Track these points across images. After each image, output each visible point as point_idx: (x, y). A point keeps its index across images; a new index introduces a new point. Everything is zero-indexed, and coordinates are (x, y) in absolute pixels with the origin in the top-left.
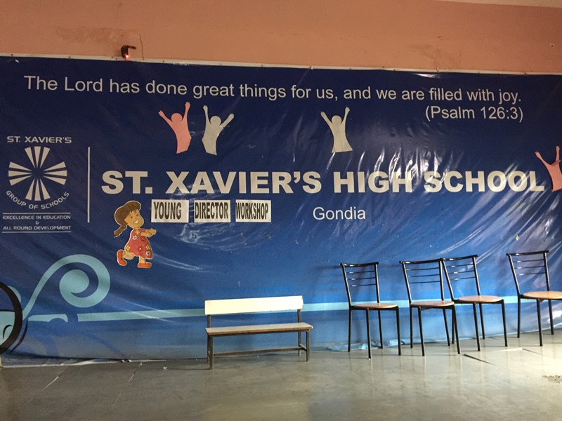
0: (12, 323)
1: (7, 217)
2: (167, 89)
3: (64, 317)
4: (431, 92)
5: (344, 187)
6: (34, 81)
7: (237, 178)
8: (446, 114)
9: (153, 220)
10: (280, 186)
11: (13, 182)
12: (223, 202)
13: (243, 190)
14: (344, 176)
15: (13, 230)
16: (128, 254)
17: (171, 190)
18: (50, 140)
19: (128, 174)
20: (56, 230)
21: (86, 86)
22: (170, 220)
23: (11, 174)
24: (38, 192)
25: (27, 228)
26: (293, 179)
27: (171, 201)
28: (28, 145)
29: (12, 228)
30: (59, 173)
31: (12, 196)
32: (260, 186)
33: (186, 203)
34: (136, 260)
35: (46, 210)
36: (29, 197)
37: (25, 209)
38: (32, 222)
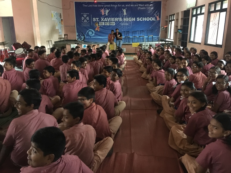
0: (84, 38)
1: (82, 24)
2: (101, 6)
3: (89, 37)
4: (139, 5)
6: (84, 5)
7: (110, 19)
9: (100, 25)
10: (116, 20)
12: (108, 22)
14: (125, 18)
16: (97, 29)
18: (86, 14)
19: (96, 18)
20: (88, 26)
21: (90, 6)
24: (85, 21)
27: (102, 22)
31: (82, 21)
32: (113, 20)
38: (85, 25)
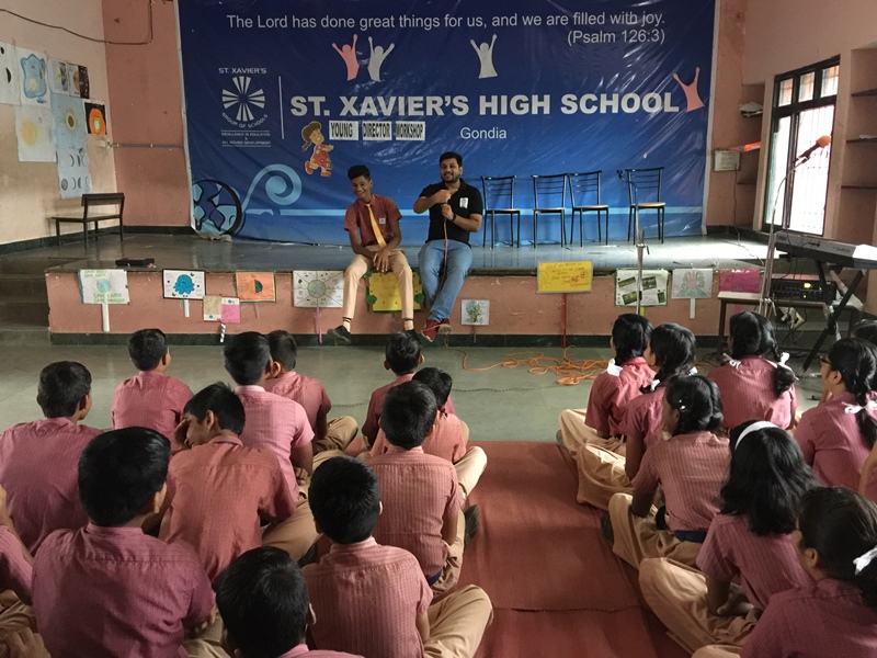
0: (235, 214)
1: (224, 133)
2: (338, 23)
3: (270, 211)
4: (575, 16)
5: (489, 110)
6: (234, 19)
7: (397, 101)
8: (587, 39)
9: (331, 138)
10: (434, 110)
11: (226, 106)
12: (386, 123)
13: (402, 113)
14: (489, 100)
15: (230, 144)
16: (313, 165)
17: (344, 113)
18: (250, 71)
19: (310, 99)
20: (260, 144)
21: (275, 22)
22: (344, 138)
23: (224, 99)
24: (245, 114)
25: (239, 143)
26: (445, 102)
27: (344, 122)
28: (235, 75)
29: (229, 142)
30: (259, 98)
31: (227, 117)
32: (416, 109)
33: (356, 124)
34: (319, 169)
35: (252, 129)
36: (239, 118)
37: (237, 128)
38: (242, 138)
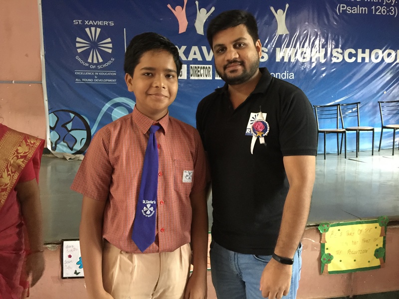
0: (86, 137)
1: (77, 73)
5: (282, 58)
8: (349, 11)
11: (79, 51)
12: (208, 66)
14: (282, 51)
15: (82, 81)
20: (107, 82)
23: (78, 45)
24: (95, 58)
25: (90, 80)
28: (87, 26)
29: (81, 80)
30: (107, 45)
31: (79, 59)
33: (185, 67)
35: (101, 69)
36: (90, 60)
37: (88, 68)
